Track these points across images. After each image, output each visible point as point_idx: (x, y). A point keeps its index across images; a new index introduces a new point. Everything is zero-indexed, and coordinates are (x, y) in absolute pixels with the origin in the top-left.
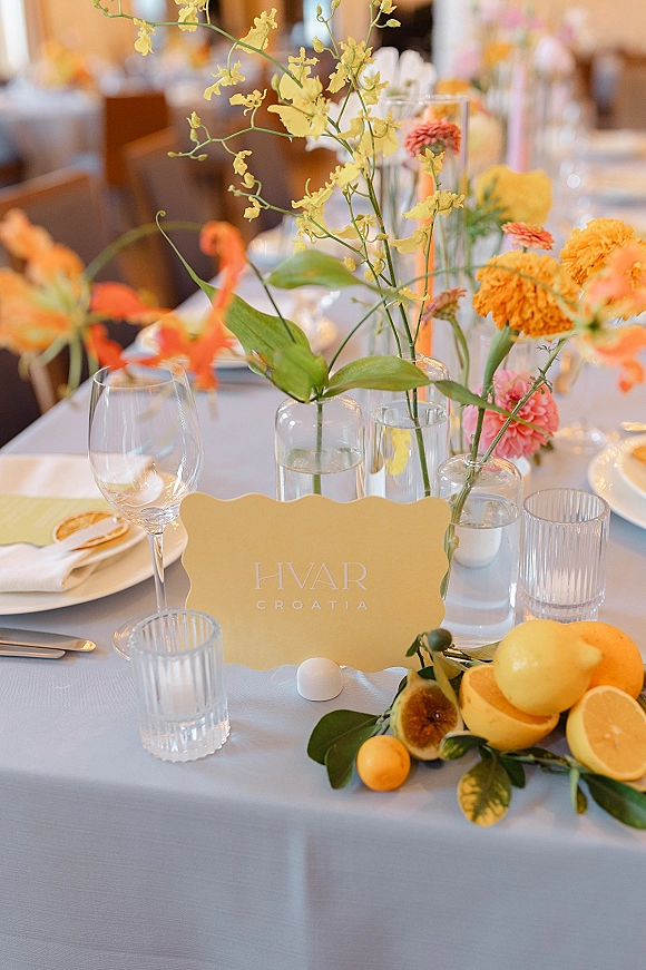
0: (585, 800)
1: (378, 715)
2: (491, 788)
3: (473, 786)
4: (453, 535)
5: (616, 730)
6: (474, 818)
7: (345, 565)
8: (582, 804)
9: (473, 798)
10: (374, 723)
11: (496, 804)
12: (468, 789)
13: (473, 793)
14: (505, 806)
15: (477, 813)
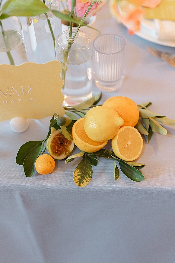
0: (119, 171)
1: (42, 140)
2: (85, 172)
3: (78, 173)
4: (65, 66)
5: (129, 143)
6: (79, 185)
7: (22, 87)
8: (117, 173)
9: (79, 177)
10: (41, 144)
11: (87, 177)
12: (76, 174)
13: (78, 175)
14: (90, 177)
15: (80, 182)
